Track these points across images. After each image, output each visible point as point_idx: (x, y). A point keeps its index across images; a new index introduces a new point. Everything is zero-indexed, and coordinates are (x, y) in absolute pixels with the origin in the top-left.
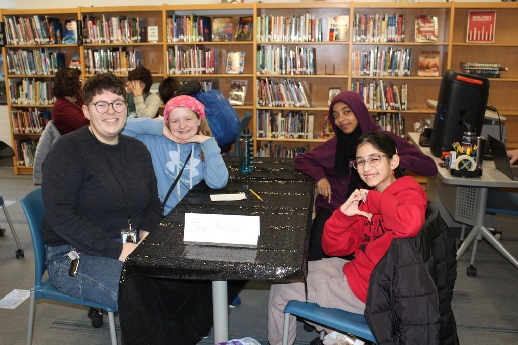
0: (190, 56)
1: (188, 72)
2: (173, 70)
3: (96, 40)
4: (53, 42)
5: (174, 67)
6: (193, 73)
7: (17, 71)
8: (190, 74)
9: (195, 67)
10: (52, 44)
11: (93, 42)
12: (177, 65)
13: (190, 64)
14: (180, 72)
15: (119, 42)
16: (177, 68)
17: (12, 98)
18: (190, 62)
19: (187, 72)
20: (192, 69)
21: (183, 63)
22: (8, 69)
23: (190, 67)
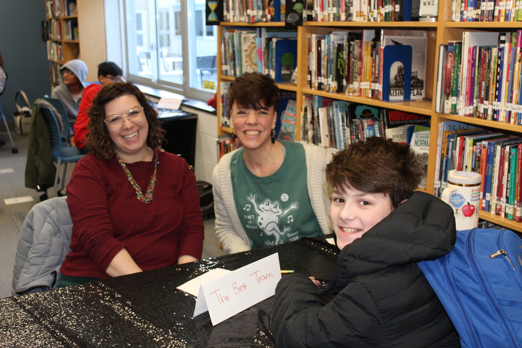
0: (500, 66)
1: (490, 113)
2: (452, 100)
3: (326, 13)
4: (269, 17)
5: (457, 94)
6: (502, 116)
7: (231, 69)
8: (494, 119)
9: (510, 100)
10: (267, 21)
11: (320, 18)
12: (464, 88)
13: (499, 89)
14: (470, 110)
15: (362, 19)
16: (462, 98)
17: (223, 115)
18: (499, 82)
19: (486, 110)
20: (503, 106)
21: (480, 84)
22: (221, 64)
23: (498, 98)
